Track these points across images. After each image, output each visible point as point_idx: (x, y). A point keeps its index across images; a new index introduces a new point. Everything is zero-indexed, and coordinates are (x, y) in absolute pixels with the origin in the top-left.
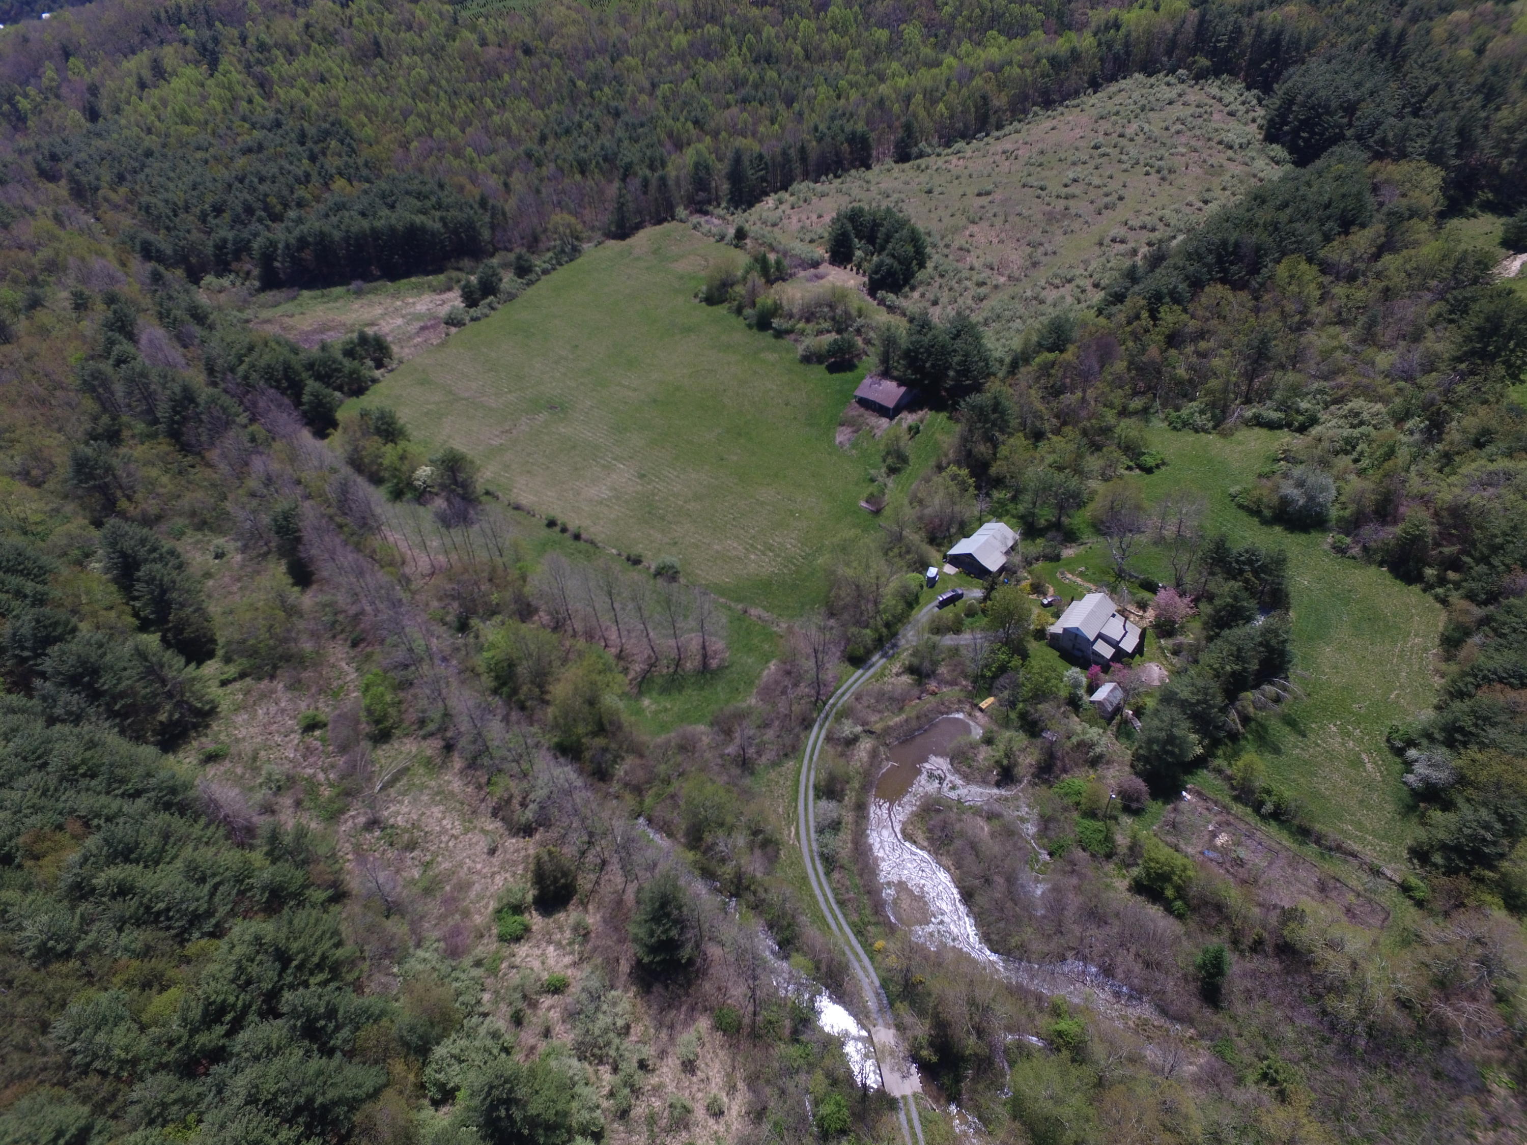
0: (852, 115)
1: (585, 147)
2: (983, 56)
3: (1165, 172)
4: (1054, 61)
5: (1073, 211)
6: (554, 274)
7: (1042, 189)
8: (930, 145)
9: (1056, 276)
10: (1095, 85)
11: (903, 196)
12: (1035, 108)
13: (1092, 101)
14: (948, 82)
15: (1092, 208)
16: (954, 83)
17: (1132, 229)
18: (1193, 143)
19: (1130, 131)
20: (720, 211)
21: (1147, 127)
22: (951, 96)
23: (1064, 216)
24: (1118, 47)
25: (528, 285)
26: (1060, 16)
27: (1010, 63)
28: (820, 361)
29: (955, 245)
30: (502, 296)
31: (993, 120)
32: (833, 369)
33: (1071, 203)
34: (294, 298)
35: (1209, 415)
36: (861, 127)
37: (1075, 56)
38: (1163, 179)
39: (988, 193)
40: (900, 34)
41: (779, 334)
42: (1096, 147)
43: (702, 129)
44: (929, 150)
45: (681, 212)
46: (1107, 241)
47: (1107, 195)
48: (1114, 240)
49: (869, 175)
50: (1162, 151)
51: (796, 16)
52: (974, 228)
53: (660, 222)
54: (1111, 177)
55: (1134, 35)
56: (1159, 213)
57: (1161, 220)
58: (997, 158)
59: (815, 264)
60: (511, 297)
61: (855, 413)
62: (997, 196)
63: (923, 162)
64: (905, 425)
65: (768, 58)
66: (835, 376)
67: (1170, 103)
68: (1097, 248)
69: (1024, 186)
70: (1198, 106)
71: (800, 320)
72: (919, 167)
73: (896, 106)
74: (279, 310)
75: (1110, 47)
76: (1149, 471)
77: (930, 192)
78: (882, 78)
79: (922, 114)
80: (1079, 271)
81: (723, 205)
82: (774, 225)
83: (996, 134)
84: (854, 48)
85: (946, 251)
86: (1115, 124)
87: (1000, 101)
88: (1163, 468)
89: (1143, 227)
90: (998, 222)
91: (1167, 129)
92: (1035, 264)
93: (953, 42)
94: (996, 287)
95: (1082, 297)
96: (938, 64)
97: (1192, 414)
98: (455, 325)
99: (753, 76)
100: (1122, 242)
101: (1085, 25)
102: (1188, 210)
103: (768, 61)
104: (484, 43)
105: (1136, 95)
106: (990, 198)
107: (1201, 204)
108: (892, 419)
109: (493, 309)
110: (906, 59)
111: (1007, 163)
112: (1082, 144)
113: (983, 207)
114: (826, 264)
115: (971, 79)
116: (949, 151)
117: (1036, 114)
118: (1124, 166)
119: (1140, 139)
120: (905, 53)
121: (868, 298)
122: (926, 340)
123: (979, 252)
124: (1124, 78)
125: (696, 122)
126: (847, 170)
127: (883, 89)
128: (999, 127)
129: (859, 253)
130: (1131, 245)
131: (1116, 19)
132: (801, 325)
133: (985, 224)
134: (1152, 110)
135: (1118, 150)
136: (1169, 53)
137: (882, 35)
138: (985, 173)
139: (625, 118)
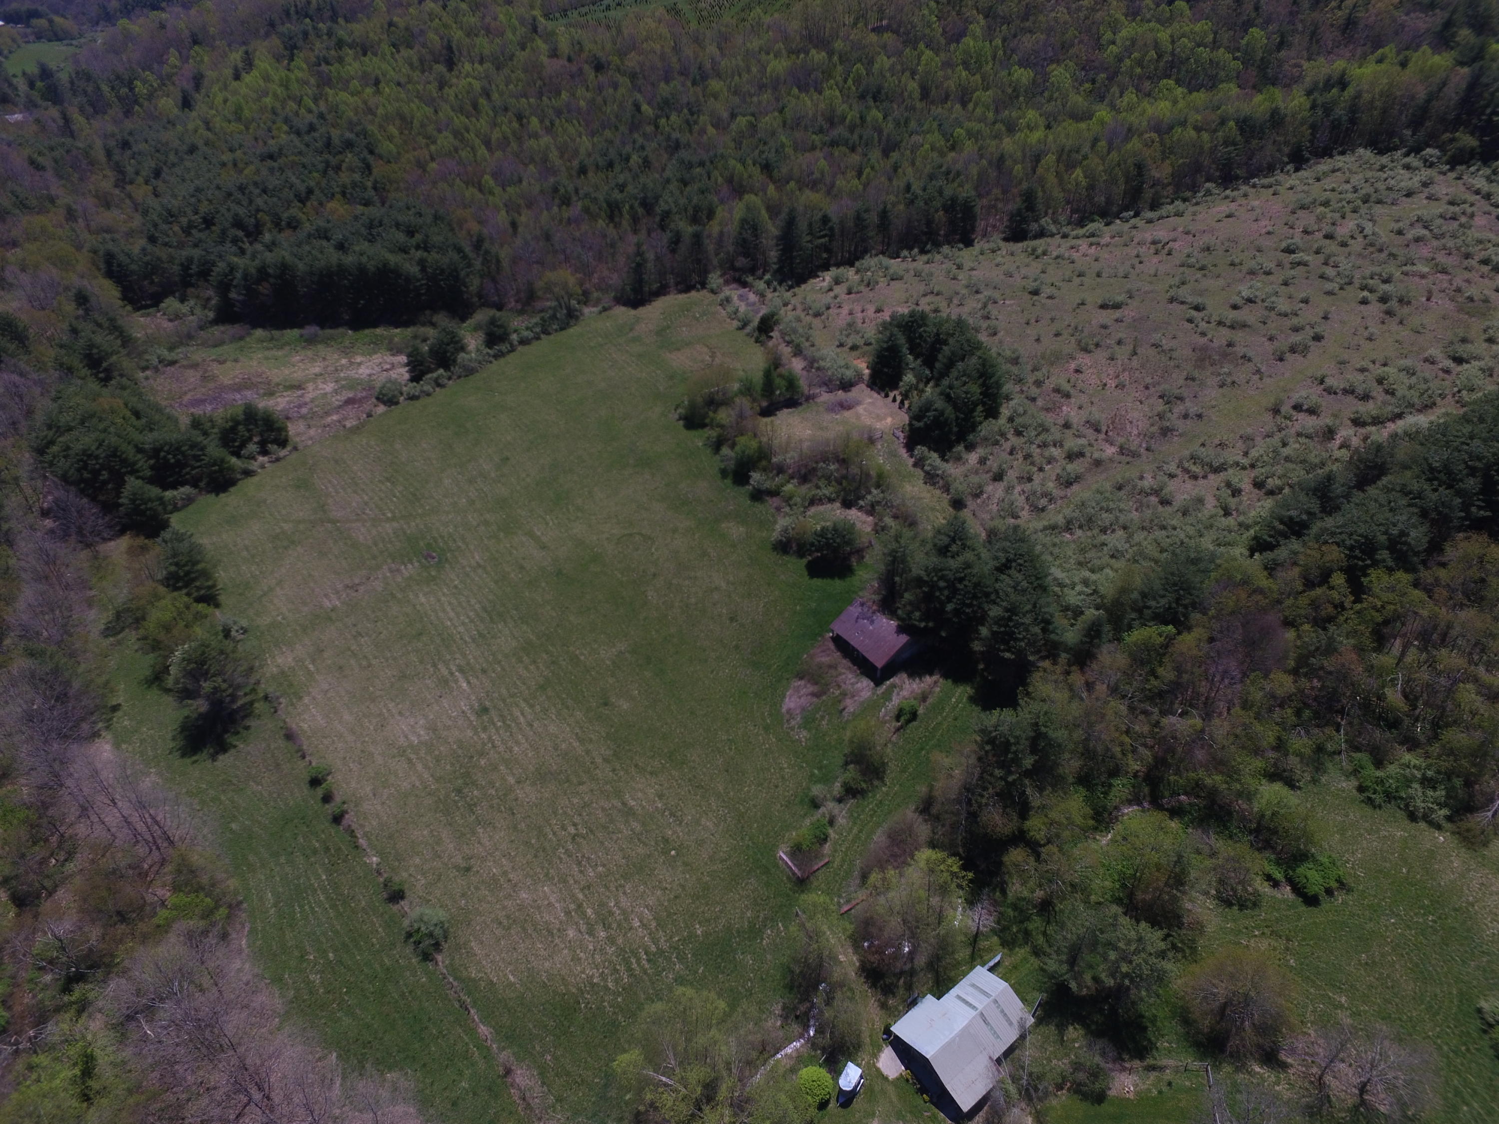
0: (958, 174)
1: (622, 188)
2: (1150, 111)
3: (1393, 304)
4: (1246, 126)
5: (1240, 350)
6: (535, 347)
7: (1197, 308)
8: (1055, 222)
9: (1193, 458)
10: (1298, 160)
11: (997, 295)
12: (1208, 185)
13: (1291, 182)
14: (1096, 140)
15: (1269, 347)
16: (1103, 143)
17: (1330, 391)
18: (1441, 258)
19: (1344, 230)
20: (761, 285)
21: (1369, 228)
22: (1094, 162)
23: (1225, 355)
24: (1340, 112)
25: (496, 357)
26: (1263, 65)
27: (1183, 124)
28: (800, 554)
29: (1049, 384)
30: (456, 370)
31: (1148, 194)
32: (816, 570)
33: (1239, 336)
34: (241, 338)
35: (1441, 793)
36: (966, 191)
37: (1276, 119)
38: (1389, 313)
39: (1117, 306)
40: (1046, 76)
41: (758, 496)
42: (1289, 251)
43: (771, 177)
44: (1053, 228)
45: (715, 279)
46: (1286, 409)
47: (1296, 330)
48: (1297, 407)
49: (966, 256)
50: (1391, 269)
51: (922, 46)
52: (1084, 360)
53: (688, 289)
54: (1306, 301)
55: (1367, 97)
56: (1380, 371)
57: (1380, 381)
58: (1142, 250)
59: (846, 386)
60: (469, 372)
61: (825, 659)
62: (1128, 313)
63: (1040, 244)
64: (895, 701)
65: (877, 95)
66: (818, 582)
67: (1409, 195)
68: (1268, 417)
69: (1172, 300)
70: (1452, 203)
71: (792, 477)
72: (1034, 250)
73: (1018, 167)
74: (215, 353)
75: (1328, 110)
76: (1312, 901)
77: (1035, 293)
78: (1011, 128)
79: (1052, 179)
80: (1234, 455)
81: (767, 277)
82: (817, 315)
83: (1150, 215)
84: (986, 89)
85: (1034, 391)
86: (1320, 219)
87: (1161, 172)
88: (1340, 897)
89: (1349, 391)
90: (1122, 353)
91: (1400, 233)
92: (1166, 432)
93: (1115, 90)
94: (1098, 463)
95: (1232, 502)
96: (1087, 116)
97: (1408, 782)
98: (384, 403)
99: (852, 115)
100: (1312, 412)
101: (1297, 79)
102: (1427, 371)
103: (875, 99)
104: (554, 54)
105: (1356, 180)
106: (1118, 314)
107: (1449, 364)
108: (878, 683)
109: (439, 385)
110: (1049, 107)
111: (1155, 259)
112: (1266, 242)
113: (1105, 327)
114: (863, 386)
115: (1127, 139)
116: (1081, 232)
117: (1208, 193)
118: (1329, 286)
119: (1357, 245)
120: (1050, 100)
121: (903, 452)
122: (953, 564)
123: (1084, 398)
124: (1343, 153)
125: (767, 168)
126: (937, 245)
127: (1008, 144)
128: (1154, 206)
129: (909, 378)
130: (1325, 420)
131: (1343, 74)
132: (789, 487)
133: (1101, 355)
134: (1379, 202)
135: (1321, 258)
136: (1416, 123)
137: (1023, 75)
138: (1121, 272)
139: (684, 154)
